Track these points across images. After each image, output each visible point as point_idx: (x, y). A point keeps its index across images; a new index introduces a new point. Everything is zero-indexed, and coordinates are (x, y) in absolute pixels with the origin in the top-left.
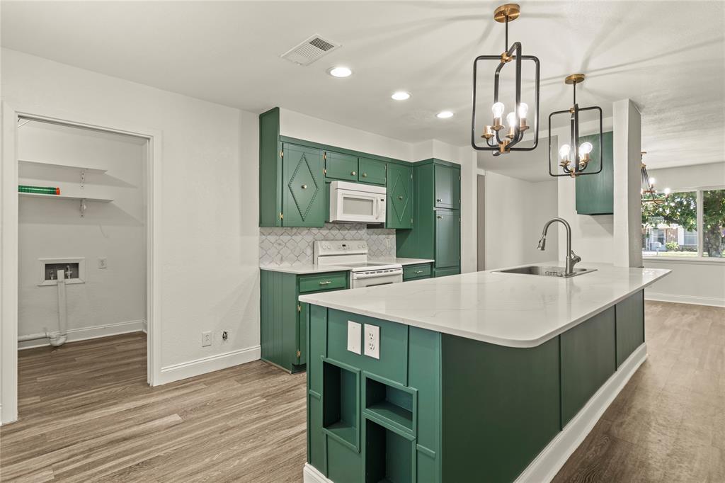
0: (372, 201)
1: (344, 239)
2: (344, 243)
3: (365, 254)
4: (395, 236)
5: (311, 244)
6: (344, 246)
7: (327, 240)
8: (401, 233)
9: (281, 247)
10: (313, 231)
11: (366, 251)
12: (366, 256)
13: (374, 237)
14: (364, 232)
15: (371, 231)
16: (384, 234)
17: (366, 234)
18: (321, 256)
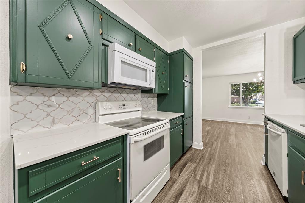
0: (146, 70)
1: (124, 100)
2: (124, 103)
3: (140, 111)
4: (157, 98)
5: (93, 104)
6: (124, 105)
7: (109, 101)
8: (161, 97)
9: (51, 109)
10: (96, 94)
11: (141, 109)
12: (140, 112)
13: (145, 99)
14: (139, 95)
15: (144, 95)
16: (151, 97)
17: (140, 97)
18: (103, 115)
